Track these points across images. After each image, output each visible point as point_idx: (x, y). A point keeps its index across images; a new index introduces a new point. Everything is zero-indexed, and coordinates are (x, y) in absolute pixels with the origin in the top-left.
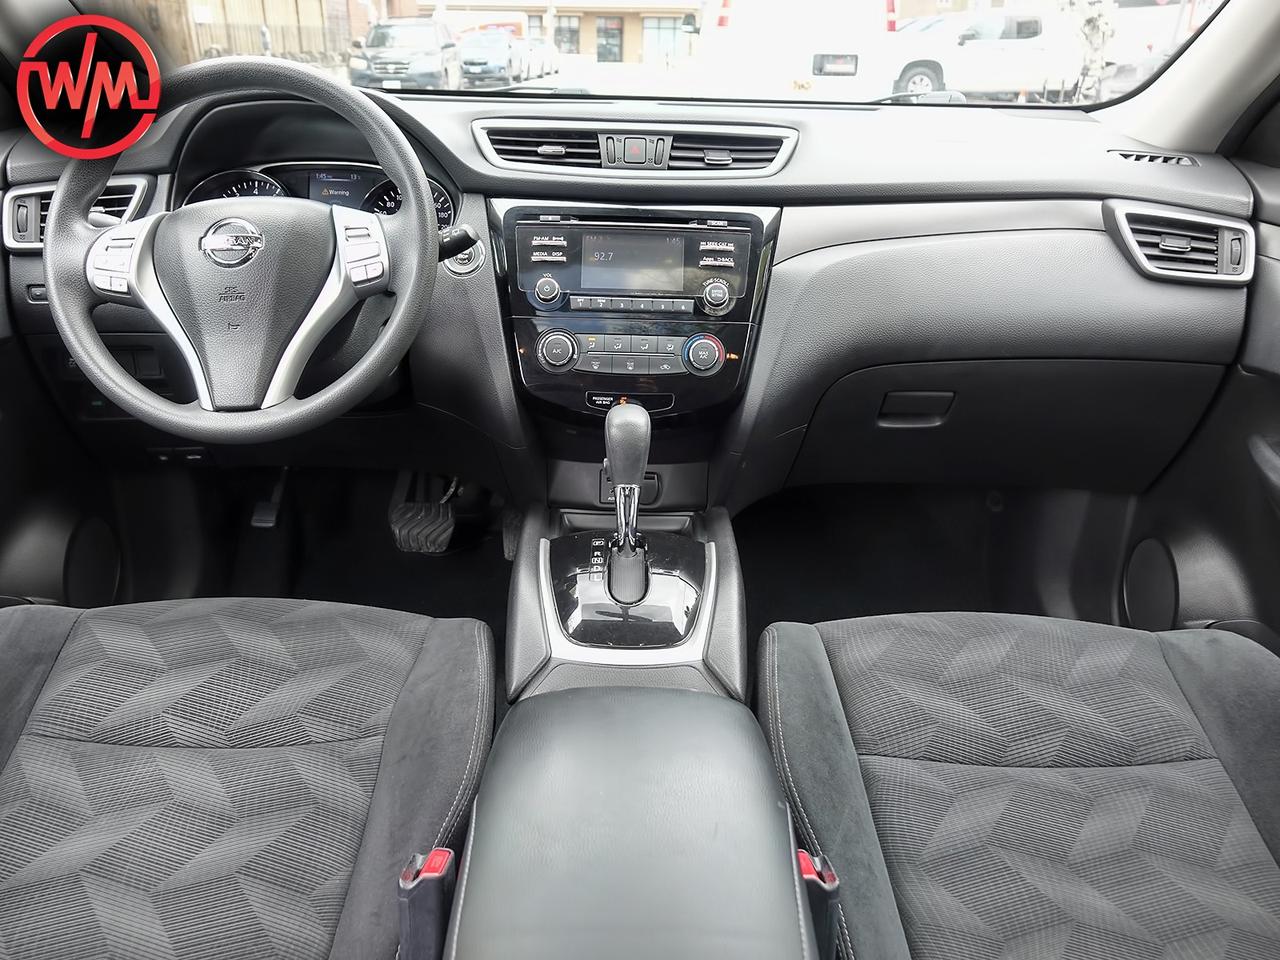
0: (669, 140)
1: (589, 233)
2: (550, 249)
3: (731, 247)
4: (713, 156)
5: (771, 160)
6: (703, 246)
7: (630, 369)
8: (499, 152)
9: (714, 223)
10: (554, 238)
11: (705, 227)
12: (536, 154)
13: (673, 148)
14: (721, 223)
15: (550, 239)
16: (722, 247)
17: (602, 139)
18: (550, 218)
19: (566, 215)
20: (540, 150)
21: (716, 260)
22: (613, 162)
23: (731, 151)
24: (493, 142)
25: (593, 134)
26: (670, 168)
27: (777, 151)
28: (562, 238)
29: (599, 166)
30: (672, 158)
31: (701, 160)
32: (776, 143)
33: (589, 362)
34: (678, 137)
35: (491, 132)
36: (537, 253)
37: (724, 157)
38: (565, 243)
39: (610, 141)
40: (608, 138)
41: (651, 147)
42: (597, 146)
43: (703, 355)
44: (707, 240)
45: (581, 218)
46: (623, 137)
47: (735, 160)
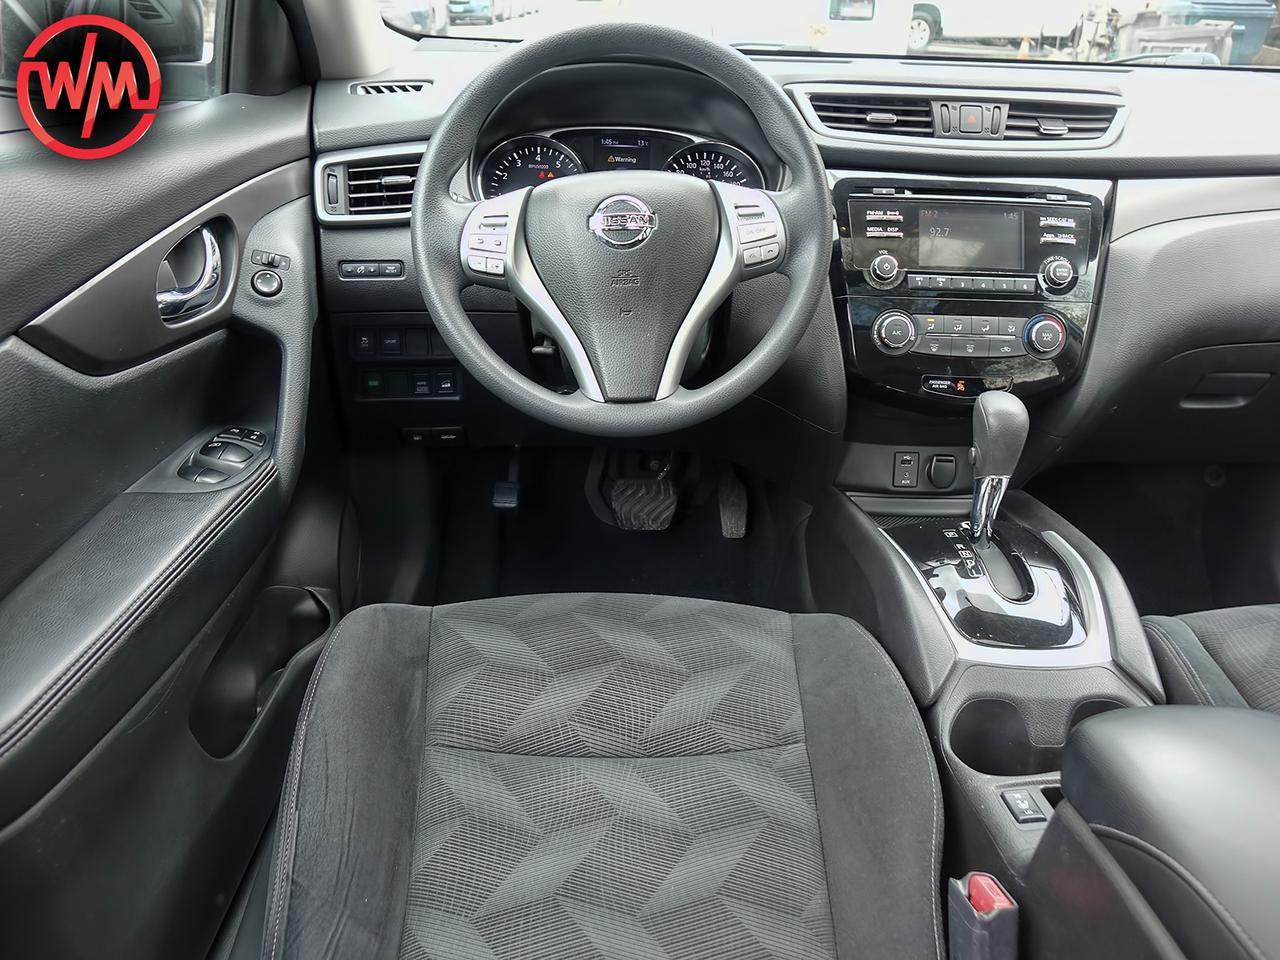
0: (1005, 108)
1: (927, 208)
2: (884, 224)
3: (1071, 223)
4: (1047, 127)
5: (1104, 130)
6: (1043, 222)
7: (970, 351)
8: (823, 119)
9: (1053, 197)
10: (889, 213)
11: (1044, 201)
12: (862, 121)
13: (1010, 117)
14: (1060, 197)
15: (885, 214)
16: (1062, 223)
17: (936, 107)
18: (884, 191)
19: (900, 187)
20: (869, 118)
21: (1056, 236)
22: (948, 132)
23: (1065, 119)
24: (817, 108)
25: (926, 101)
26: (1007, 138)
27: (1110, 120)
28: (897, 213)
29: (931, 135)
30: (1008, 128)
31: (1036, 129)
32: (1110, 111)
33: (926, 343)
34: (1015, 105)
35: (814, 98)
36: (872, 229)
37: (1061, 128)
38: (901, 218)
39: (944, 108)
40: (942, 106)
41: (988, 115)
42: (929, 113)
43: (1047, 337)
44: (1047, 216)
45: (915, 191)
46: (957, 105)
47: (1071, 130)
